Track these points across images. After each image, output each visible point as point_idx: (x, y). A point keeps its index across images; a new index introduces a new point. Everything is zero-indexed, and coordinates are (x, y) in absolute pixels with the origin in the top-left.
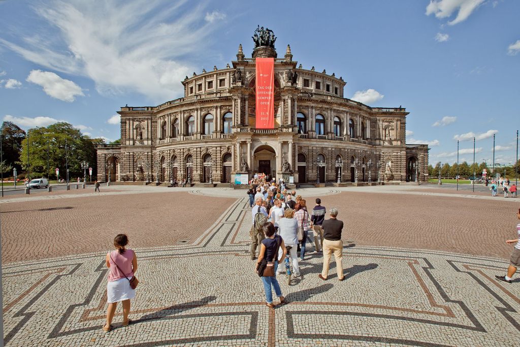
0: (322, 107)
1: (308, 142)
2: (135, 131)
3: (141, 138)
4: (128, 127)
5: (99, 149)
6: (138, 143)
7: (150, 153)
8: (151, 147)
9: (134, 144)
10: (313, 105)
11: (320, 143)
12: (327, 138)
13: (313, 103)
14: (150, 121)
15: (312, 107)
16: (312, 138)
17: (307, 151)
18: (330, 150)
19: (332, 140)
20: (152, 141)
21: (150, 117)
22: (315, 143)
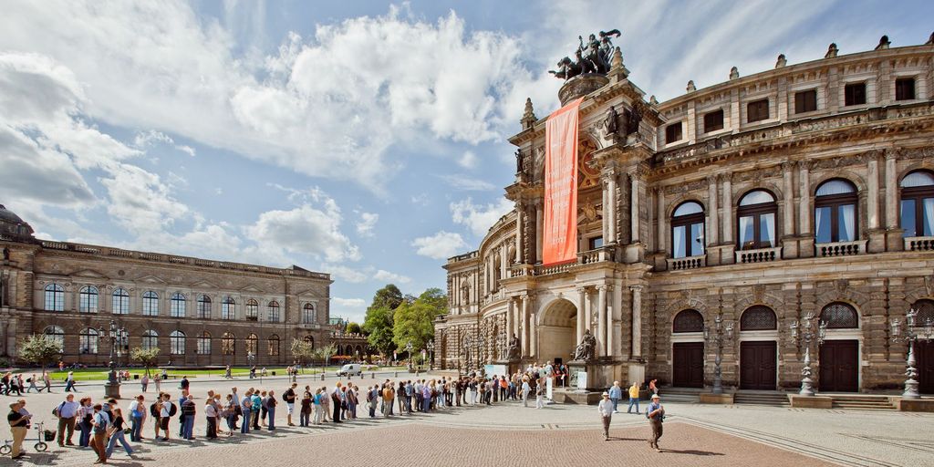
0: (757, 169)
1: (707, 278)
2: (462, 291)
3: (468, 303)
4: (454, 287)
5: (437, 322)
6: (464, 312)
7: (476, 326)
8: (478, 316)
9: (460, 313)
10: (722, 170)
11: (748, 275)
12: (778, 254)
13: (721, 165)
14: (477, 274)
15: (720, 178)
16: (721, 264)
17: (703, 301)
18: (791, 291)
19: (798, 257)
20: (479, 306)
21: (476, 268)
22: (730, 276)
